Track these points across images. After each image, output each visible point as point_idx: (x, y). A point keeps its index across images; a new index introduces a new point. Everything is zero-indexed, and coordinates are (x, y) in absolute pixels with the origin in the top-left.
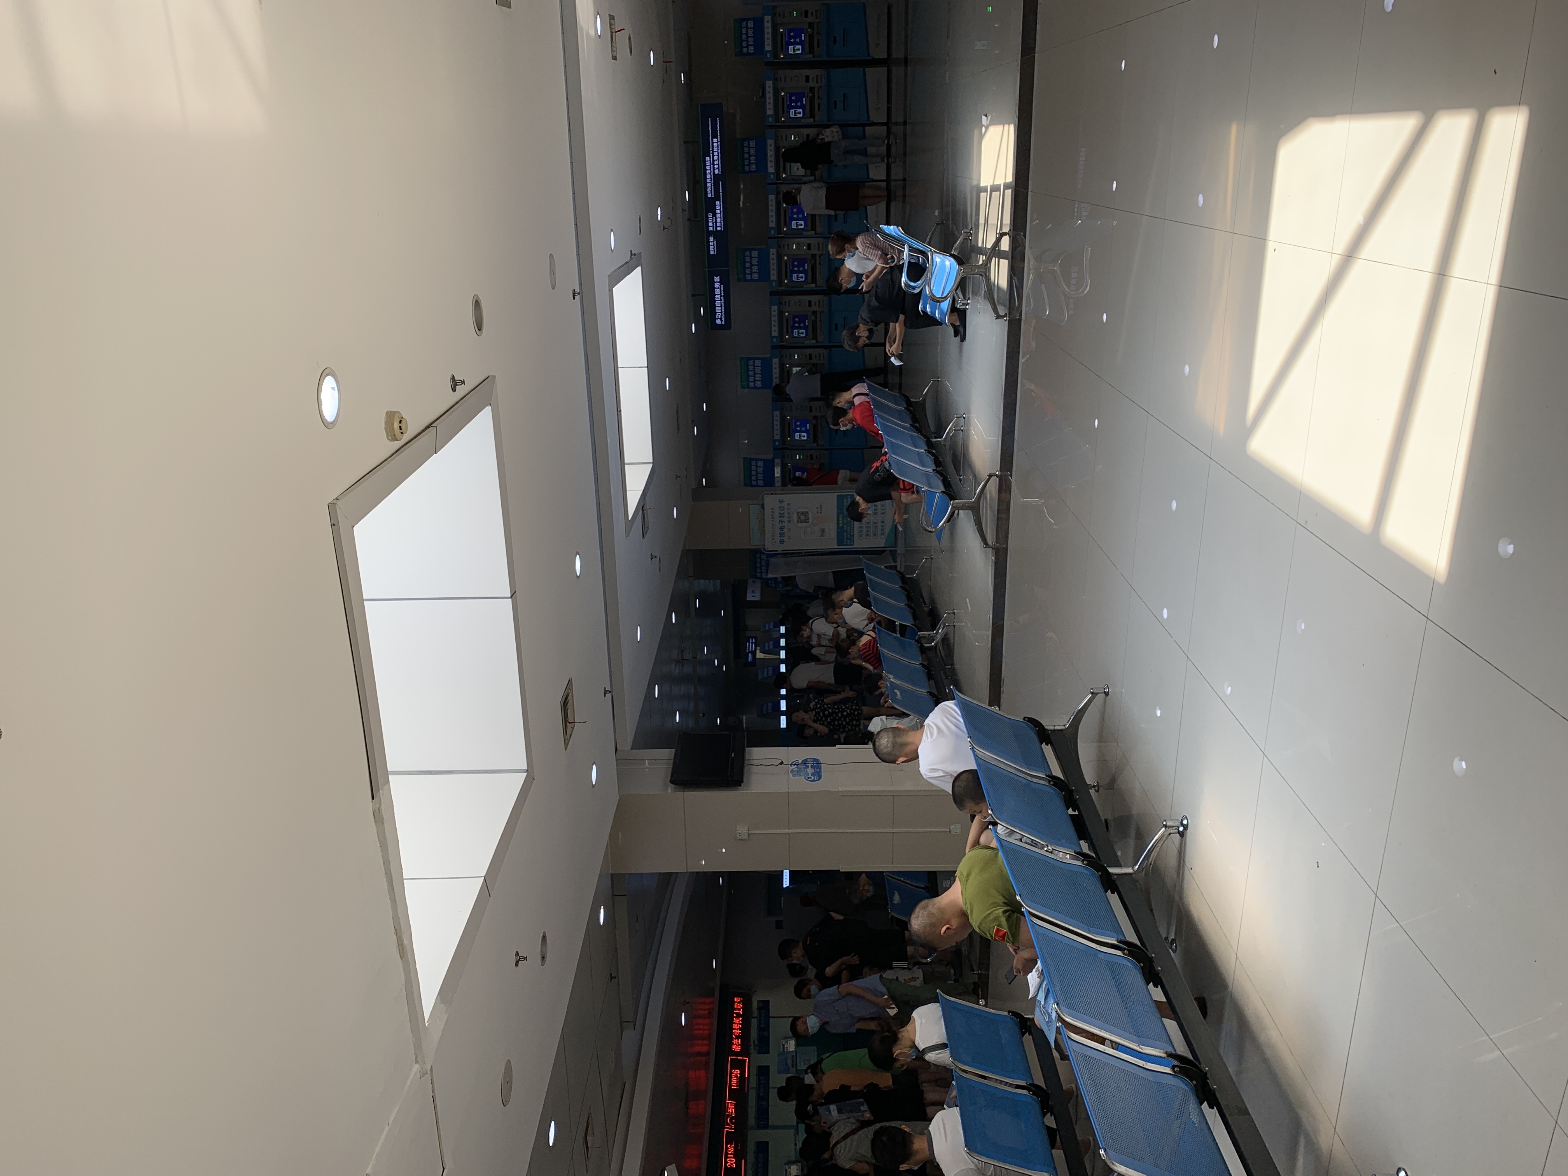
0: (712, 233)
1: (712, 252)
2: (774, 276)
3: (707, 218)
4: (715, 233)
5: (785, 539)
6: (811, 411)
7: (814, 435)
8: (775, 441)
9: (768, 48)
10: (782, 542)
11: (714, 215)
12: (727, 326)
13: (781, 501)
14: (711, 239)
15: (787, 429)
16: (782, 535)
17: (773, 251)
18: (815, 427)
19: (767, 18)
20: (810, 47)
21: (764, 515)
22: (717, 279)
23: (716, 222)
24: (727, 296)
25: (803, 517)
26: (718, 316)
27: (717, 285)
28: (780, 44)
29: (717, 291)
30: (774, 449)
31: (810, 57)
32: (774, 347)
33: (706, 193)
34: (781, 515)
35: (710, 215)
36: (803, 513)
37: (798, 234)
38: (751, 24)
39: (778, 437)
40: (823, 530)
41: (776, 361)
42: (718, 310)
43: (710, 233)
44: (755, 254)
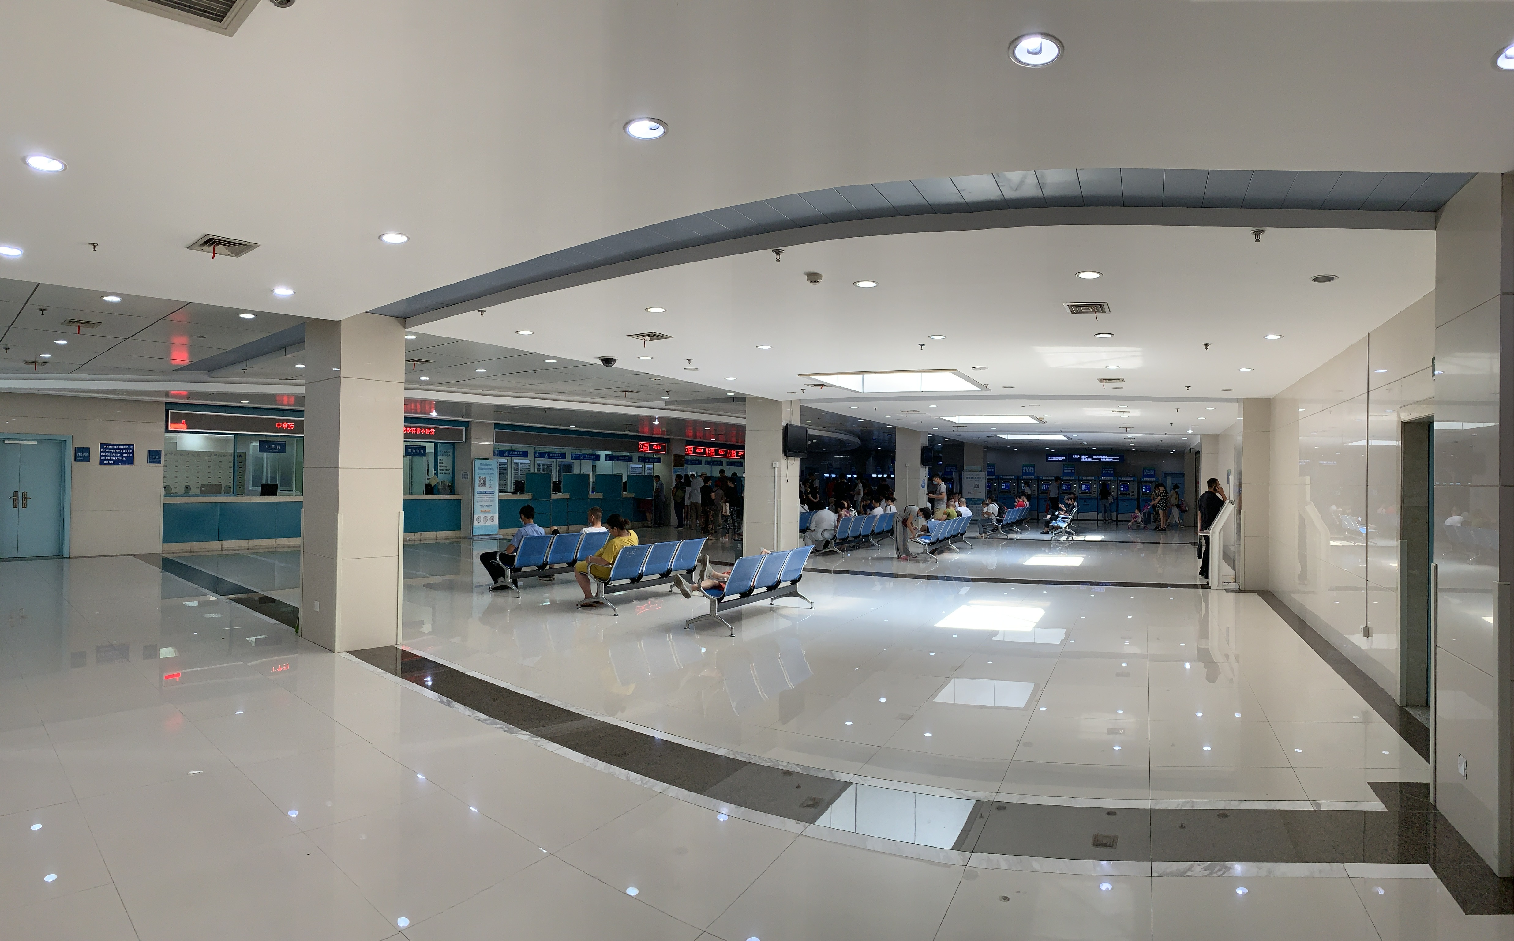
0: (1081, 457)
1: (1074, 456)
2: (1065, 478)
3: (1086, 455)
4: (1080, 458)
5: (968, 479)
6: (1013, 490)
7: (1003, 491)
8: (1002, 476)
9: (1145, 479)
10: (967, 478)
11: (1087, 458)
12: (1048, 461)
13: (983, 478)
14: (1078, 456)
15: (1006, 481)
16: (969, 478)
17: (1074, 478)
18: (1007, 492)
19: (1154, 479)
20: (1145, 494)
21: (977, 472)
22: (1064, 458)
23: (1084, 458)
24: (1058, 461)
25: (977, 486)
26: (1052, 458)
27: (1062, 458)
28: (1147, 483)
29: (1060, 458)
30: (998, 476)
31: (1141, 493)
32: (1038, 477)
33: (1095, 455)
34: (978, 478)
35: (1087, 456)
36: (978, 486)
37: (1080, 487)
38: (1153, 474)
39: (1004, 477)
40: (970, 493)
41: (1033, 477)
42: (1054, 458)
43: (1081, 456)
44: (1073, 471)
